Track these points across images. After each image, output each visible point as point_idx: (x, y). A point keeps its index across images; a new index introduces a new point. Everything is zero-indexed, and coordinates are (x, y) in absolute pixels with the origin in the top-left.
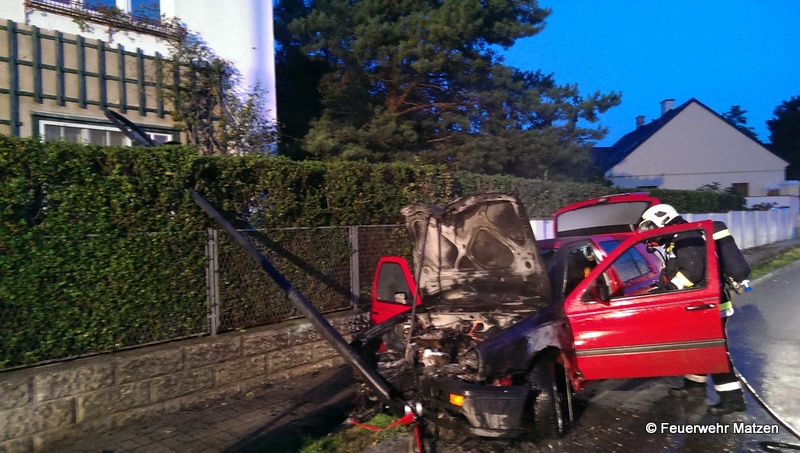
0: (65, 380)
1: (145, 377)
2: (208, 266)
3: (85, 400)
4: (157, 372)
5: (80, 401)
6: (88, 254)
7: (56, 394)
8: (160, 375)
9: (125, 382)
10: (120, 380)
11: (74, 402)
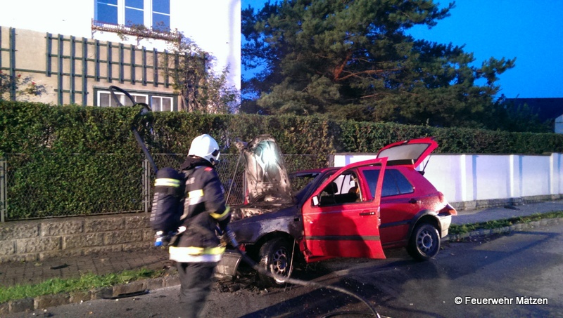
0: (56, 227)
1: (100, 231)
2: (144, 173)
3: (67, 239)
4: (108, 229)
5: (64, 239)
6: (72, 164)
7: (52, 233)
8: (110, 230)
9: (89, 231)
10: (87, 230)
11: (61, 239)
